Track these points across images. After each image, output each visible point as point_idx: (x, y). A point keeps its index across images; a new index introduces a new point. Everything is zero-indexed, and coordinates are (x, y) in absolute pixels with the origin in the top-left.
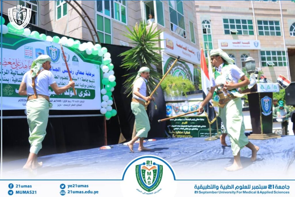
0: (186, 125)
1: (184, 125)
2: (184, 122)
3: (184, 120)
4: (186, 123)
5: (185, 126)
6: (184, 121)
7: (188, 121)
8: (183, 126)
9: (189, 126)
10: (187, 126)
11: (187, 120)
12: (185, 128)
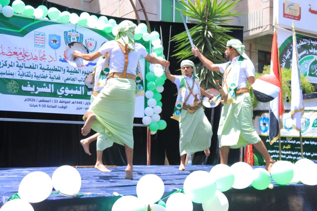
0: (288, 150)
1: (286, 150)
2: (286, 146)
3: (286, 142)
4: (289, 147)
5: (287, 152)
6: (286, 144)
7: (291, 144)
8: (284, 152)
9: (293, 153)
10: (289, 152)
11: (289, 142)
12: (287, 155)
